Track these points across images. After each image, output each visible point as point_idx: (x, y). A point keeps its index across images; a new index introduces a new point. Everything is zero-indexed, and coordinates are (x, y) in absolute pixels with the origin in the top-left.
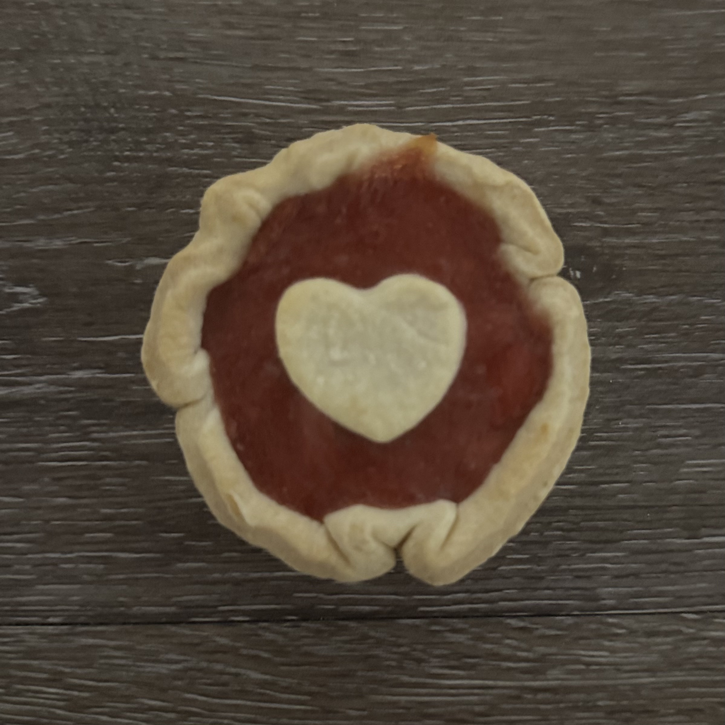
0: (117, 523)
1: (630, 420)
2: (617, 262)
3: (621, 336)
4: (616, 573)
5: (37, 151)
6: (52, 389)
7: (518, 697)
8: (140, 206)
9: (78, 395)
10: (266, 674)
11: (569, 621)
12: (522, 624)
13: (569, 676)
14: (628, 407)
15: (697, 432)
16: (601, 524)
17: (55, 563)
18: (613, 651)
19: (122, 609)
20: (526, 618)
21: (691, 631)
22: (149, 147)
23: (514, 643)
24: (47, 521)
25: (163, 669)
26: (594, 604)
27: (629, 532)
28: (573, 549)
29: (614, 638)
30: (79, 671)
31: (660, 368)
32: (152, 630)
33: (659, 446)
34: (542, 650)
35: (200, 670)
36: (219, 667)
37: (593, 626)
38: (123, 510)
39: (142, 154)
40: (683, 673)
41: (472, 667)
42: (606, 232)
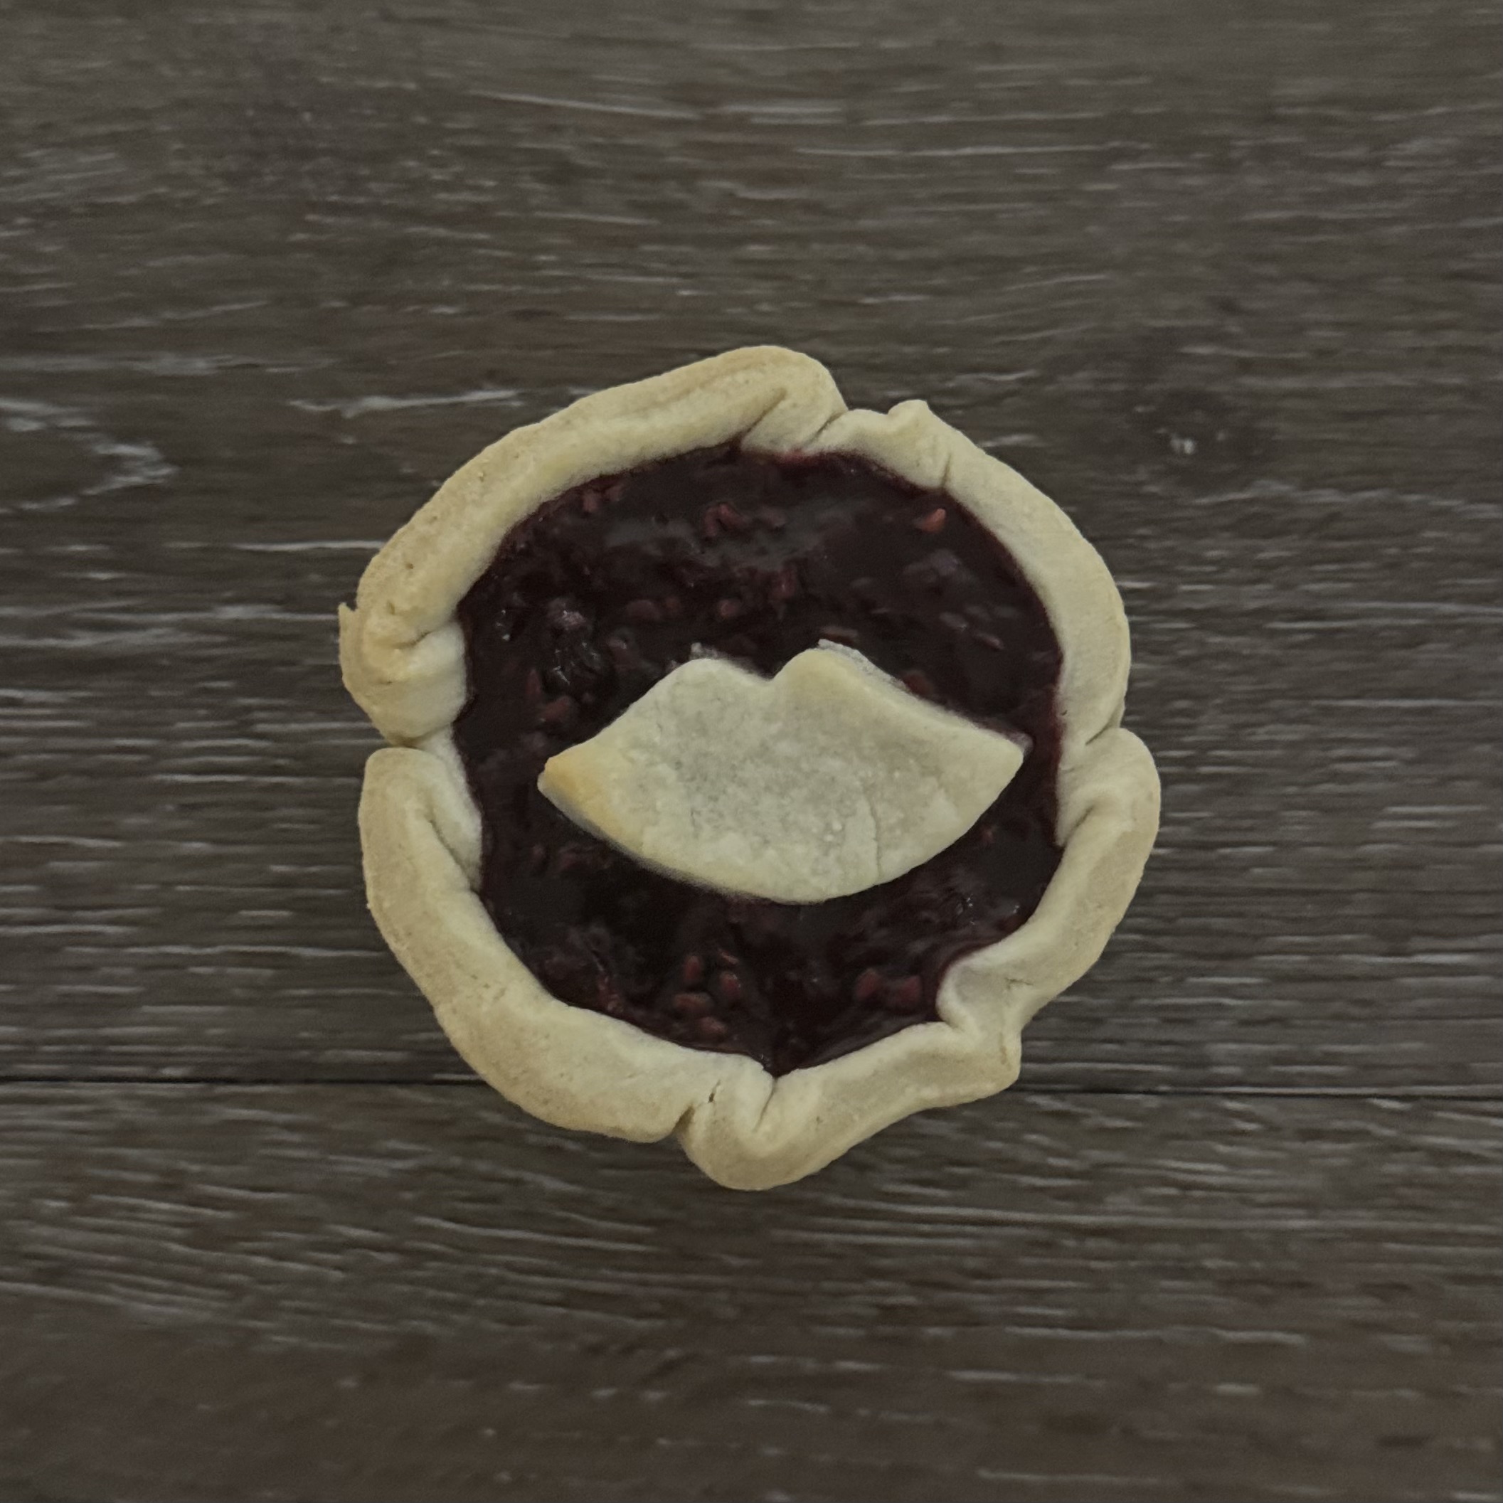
0: (301, 892)
1: (1280, 727)
2: (1265, 424)
3: (1269, 566)
4: (1245, 1016)
5: (162, 190)
6: (185, 638)
7: (1048, 1245)
8: (357, 299)
9: (231, 651)
10: (571, 1182)
11: (1153, 1102)
12: (1058, 1105)
13: (1148, 1209)
14: (1276, 704)
15: (1407, 753)
16: (1218, 923)
17: (180, 963)
18: (1234, 1163)
19: (305, 1053)
20: (1069, 1096)
21: (1387, 1132)
22: (373, 186)
23: (1044, 1140)
24: (168, 885)
25: (378, 1168)
26: (1198, 1073)
27: (1270, 939)
28: (1164, 969)
29: (1237, 1139)
30: (217, 1170)
31: (1339, 630)
32: (361, 1094)
33: (1335, 777)
34: (1097, 1155)
35: (450, 1171)
36: (483, 1166)
37: (1196, 1115)
38: (314, 869)
39: (361, 200)
40: (1372, 1214)
41: (963, 1183)
42: (1246, 366)
